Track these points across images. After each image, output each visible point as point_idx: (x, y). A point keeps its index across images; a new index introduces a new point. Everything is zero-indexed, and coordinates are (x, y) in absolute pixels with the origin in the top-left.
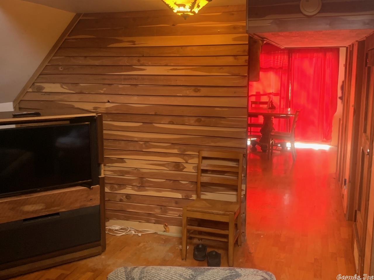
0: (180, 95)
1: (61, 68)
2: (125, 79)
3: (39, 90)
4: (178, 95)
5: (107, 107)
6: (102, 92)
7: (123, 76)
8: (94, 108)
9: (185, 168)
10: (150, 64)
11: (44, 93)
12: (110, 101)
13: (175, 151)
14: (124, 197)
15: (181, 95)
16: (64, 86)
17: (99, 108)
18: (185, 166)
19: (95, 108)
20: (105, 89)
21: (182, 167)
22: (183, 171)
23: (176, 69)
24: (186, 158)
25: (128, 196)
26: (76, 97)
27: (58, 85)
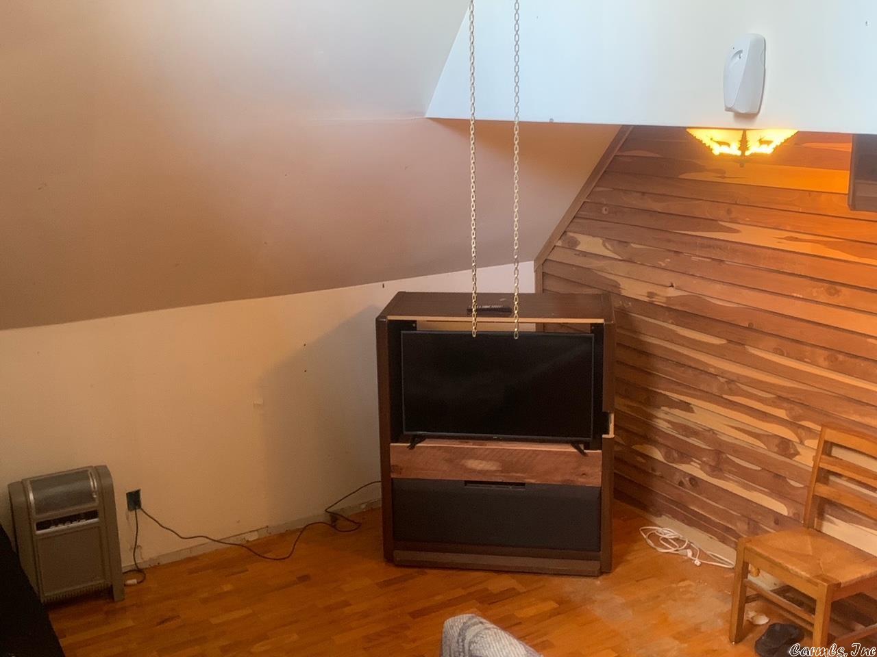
0: (798, 296)
1: (606, 210)
2: (703, 246)
3: (573, 244)
4: (795, 295)
5: (669, 295)
6: (663, 265)
7: (699, 239)
8: (649, 293)
9: (797, 453)
10: (748, 221)
11: (578, 253)
12: (674, 285)
13: (781, 413)
14: (687, 479)
15: (801, 296)
16: (607, 244)
17: (656, 294)
18: (799, 450)
19: (651, 295)
20: (669, 260)
21: (792, 451)
22: (794, 459)
23: (796, 239)
24: (803, 433)
25: (694, 480)
26: (624, 268)
27: (600, 241)
